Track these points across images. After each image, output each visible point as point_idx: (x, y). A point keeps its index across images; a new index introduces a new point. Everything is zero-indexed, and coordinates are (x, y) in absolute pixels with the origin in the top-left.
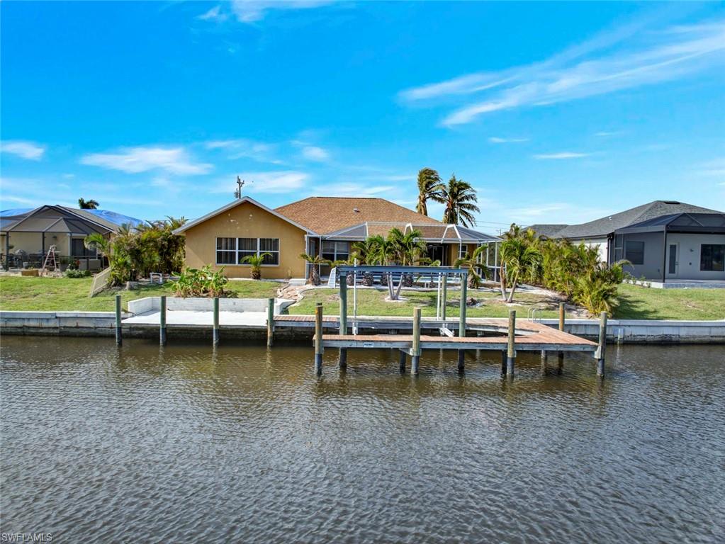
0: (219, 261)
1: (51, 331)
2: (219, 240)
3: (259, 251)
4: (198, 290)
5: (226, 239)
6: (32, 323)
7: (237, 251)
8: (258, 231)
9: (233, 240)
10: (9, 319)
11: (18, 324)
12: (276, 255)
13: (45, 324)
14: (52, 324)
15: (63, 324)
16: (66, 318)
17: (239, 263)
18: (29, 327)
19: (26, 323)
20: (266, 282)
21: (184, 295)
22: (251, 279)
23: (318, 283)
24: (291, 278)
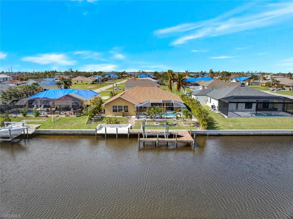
0: (113, 112)
1: (80, 134)
2: (113, 106)
3: (123, 109)
4: (110, 121)
5: (115, 106)
6: (76, 132)
7: (118, 109)
8: (123, 104)
9: (117, 106)
10: (71, 132)
11: (73, 132)
12: (128, 110)
13: (78, 132)
14: (80, 132)
15: (83, 132)
16: (83, 131)
17: (119, 112)
18: (75, 133)
19: (74, 132)
20: (125, 117)
21: (108, 123)
22: (122, 116)
23: (138, 118)
24: (131, 116)
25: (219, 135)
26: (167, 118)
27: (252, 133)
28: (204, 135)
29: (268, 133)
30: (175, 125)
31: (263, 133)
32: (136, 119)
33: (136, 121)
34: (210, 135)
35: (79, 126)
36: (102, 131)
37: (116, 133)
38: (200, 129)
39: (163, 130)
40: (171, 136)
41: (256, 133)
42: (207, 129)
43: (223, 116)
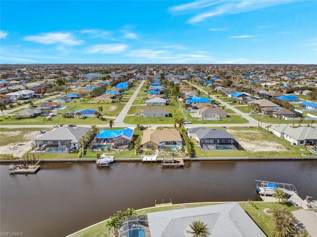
2: (147, 145)
3: (152, 146)
4: (147, 154)
6: (132, 160)
7: (149, 146)
8: (152, 144)
12: (154, 147)
14: (134, 160)
16: (136, 159)
20: (153, 150)
21: (145, 155)
22: (151, 150)
23: (159, 151)
24: (156, 149)
25: (197, 160)
26: (173, 151)
27: (212, 159)
28: (190, 160)
29: (219, 159)
30: (177, 155)
31: (216, 159)
32: (159, 152)
33: (158, 153)
34: (193, 160)
35: (133, 157)
36: (144, 159)
37: (151, 160)
38: (188, 158)
39: (171, 158)
40: (175, 162)
41: (213, 159)
42: (191, 157)
43: (201, 149)
